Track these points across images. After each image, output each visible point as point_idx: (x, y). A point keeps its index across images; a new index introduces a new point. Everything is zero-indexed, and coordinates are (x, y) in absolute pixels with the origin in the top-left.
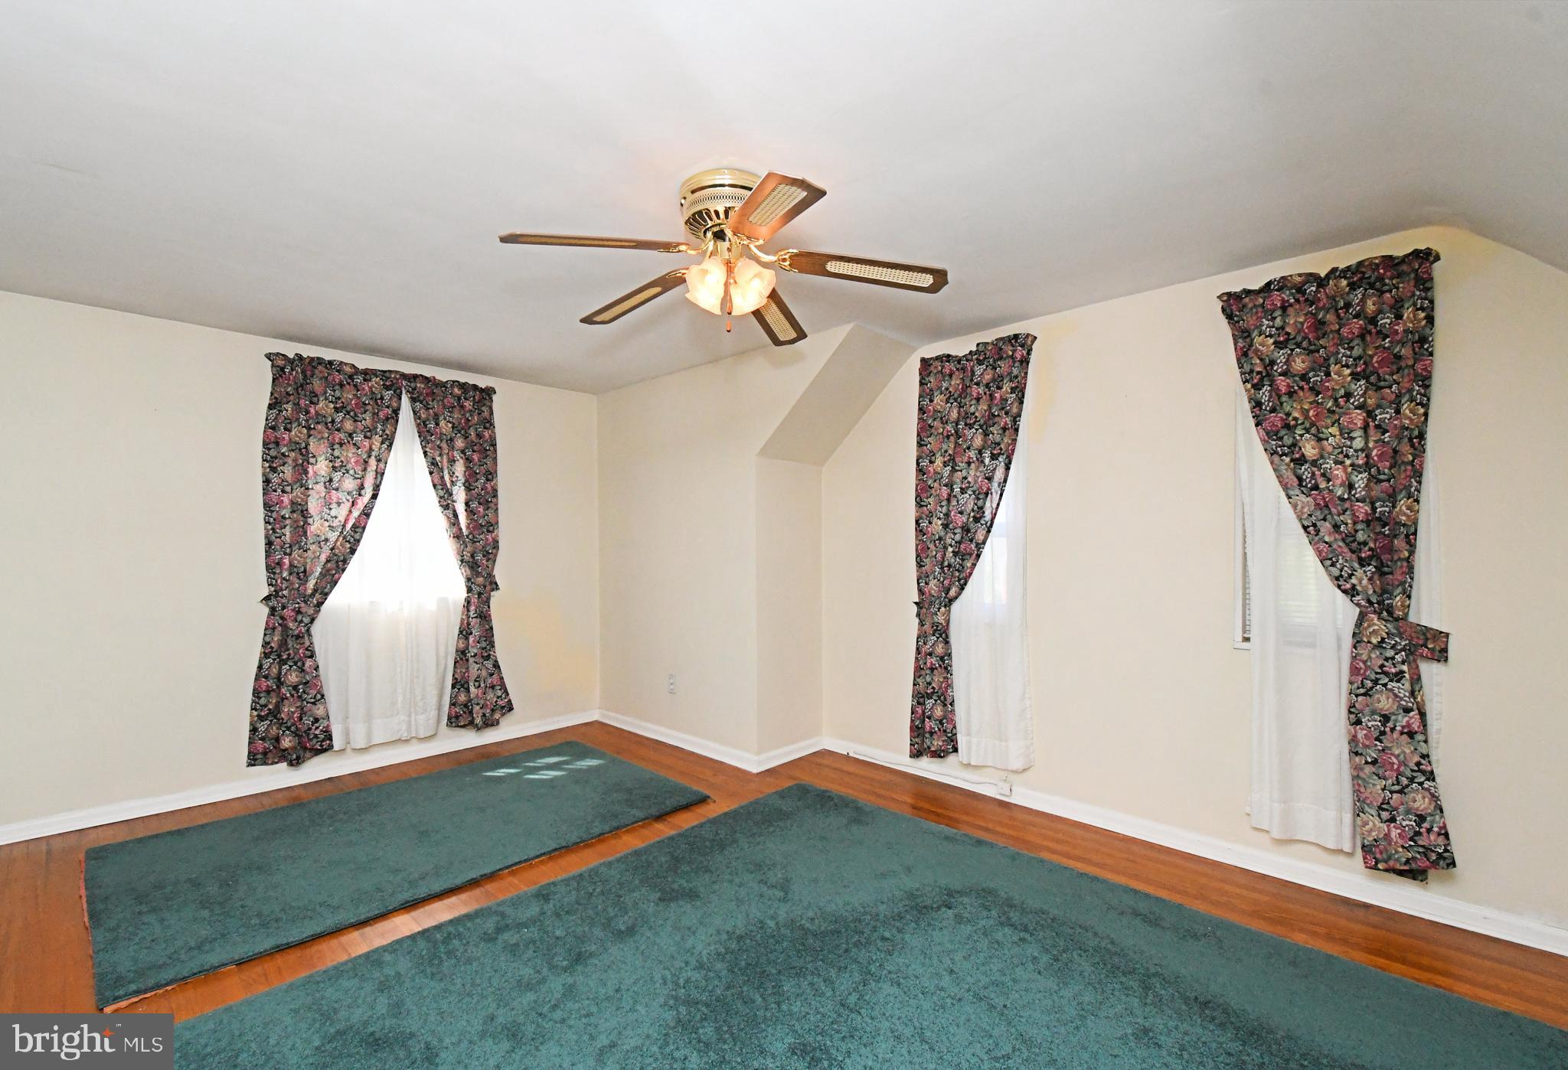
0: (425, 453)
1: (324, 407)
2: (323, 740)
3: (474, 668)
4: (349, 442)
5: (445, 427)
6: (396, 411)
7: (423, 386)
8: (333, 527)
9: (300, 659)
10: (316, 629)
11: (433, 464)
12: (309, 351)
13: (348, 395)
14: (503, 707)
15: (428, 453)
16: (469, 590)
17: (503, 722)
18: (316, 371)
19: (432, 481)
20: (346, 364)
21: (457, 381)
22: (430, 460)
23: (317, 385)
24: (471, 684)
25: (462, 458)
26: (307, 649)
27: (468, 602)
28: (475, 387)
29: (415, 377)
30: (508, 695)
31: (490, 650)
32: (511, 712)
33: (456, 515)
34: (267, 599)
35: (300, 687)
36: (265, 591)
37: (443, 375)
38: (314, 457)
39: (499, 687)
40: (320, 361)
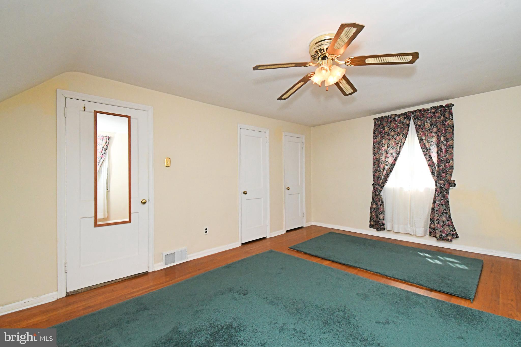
0: (418, 136)
1: (386, 129)
2: (381, 225)
3: (436, 216)
4: (392, 138)
5: (427, 125)
6: (408, 125)
7: (418, 113)
8: (386, 164)
9: (376, 201)
10: (382, 193)
11: (421, 140)
12: (381, 115)
13: (392, 124)
14: (453, 235)
15: (419, 136)
16: (436, 185)
17: (454, 241)
18: (384, 120)
19: (421, 146)
20: (392, 115)
21: (433, 107)
22: (419, 139)
23: (384, 124)
24: (435, 221)
25: (436, 135)
26: (379, 199)
27: (436, 190)
28: (442, 106)
29: (416, 111)
30: (455, 230)
31: (447, 210)
32: (457, 238)
33: (430, 157)
34: (373, 184)
35: (376, 209)
36: (373, 183)
37: (428, 106)
38: (384, 144)
39: (451, 226)
40: (385, 117)
